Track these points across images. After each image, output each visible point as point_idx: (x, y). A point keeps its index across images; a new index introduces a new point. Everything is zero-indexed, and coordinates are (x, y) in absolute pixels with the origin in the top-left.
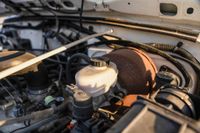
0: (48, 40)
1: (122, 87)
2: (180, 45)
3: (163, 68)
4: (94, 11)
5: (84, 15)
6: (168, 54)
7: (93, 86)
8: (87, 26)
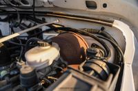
0: (14, 28)
1: (64, 60)
2: (103, 29)
3: (93, 45)
4: (43, 7)
5: (36, 10)
6: (95, 35)
7: (38, 61)
8: (41, 18)
